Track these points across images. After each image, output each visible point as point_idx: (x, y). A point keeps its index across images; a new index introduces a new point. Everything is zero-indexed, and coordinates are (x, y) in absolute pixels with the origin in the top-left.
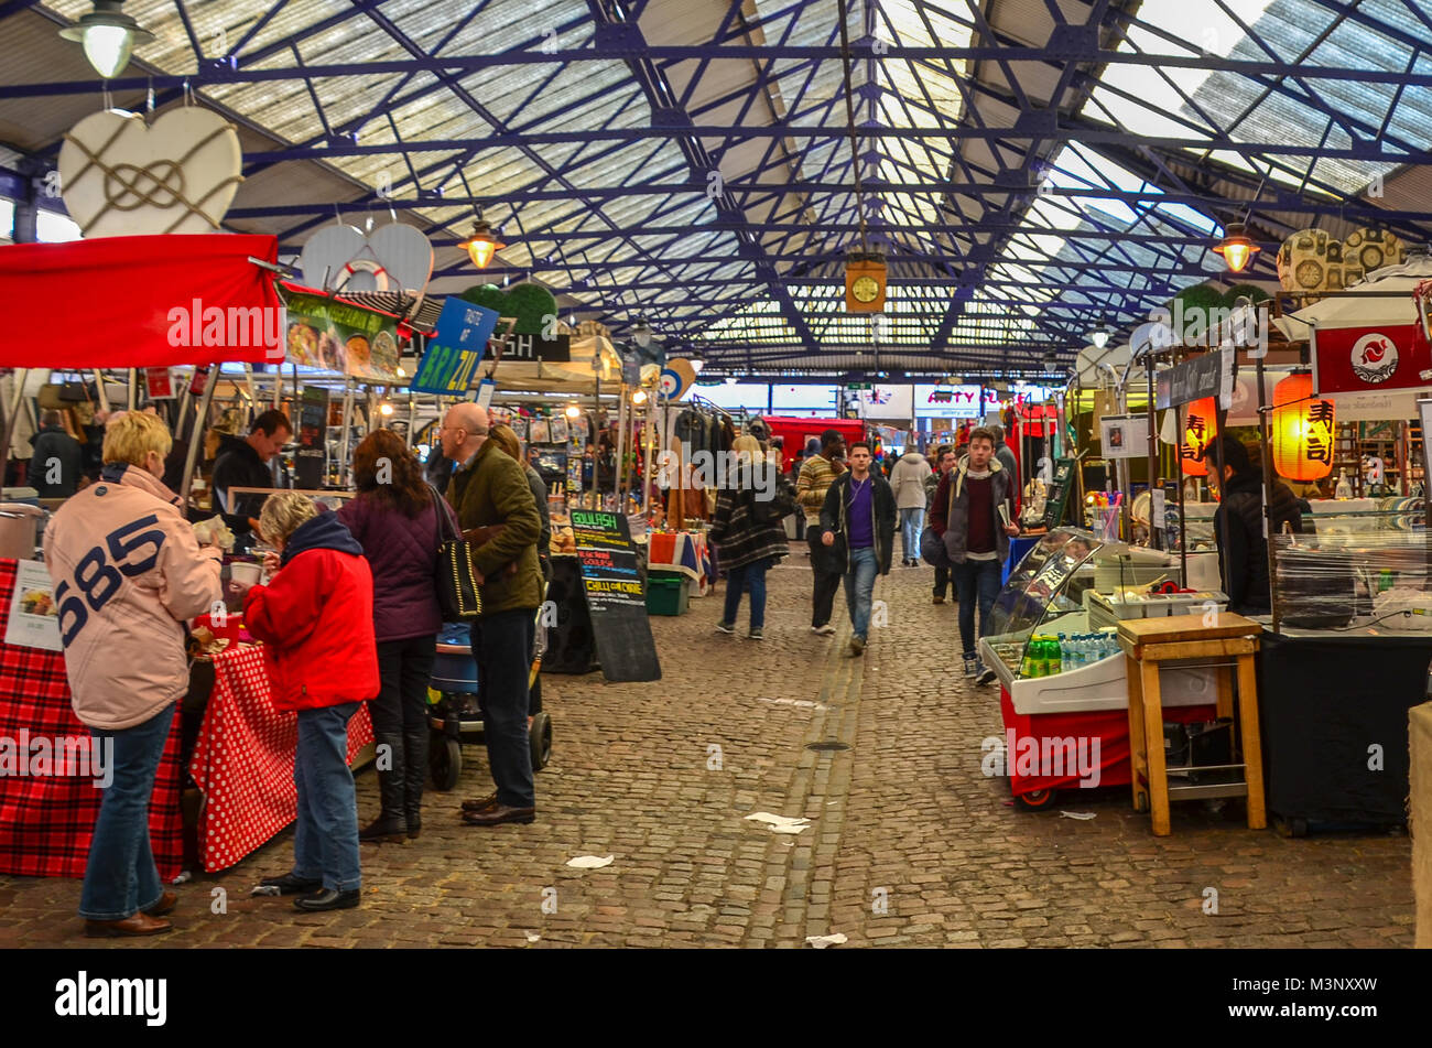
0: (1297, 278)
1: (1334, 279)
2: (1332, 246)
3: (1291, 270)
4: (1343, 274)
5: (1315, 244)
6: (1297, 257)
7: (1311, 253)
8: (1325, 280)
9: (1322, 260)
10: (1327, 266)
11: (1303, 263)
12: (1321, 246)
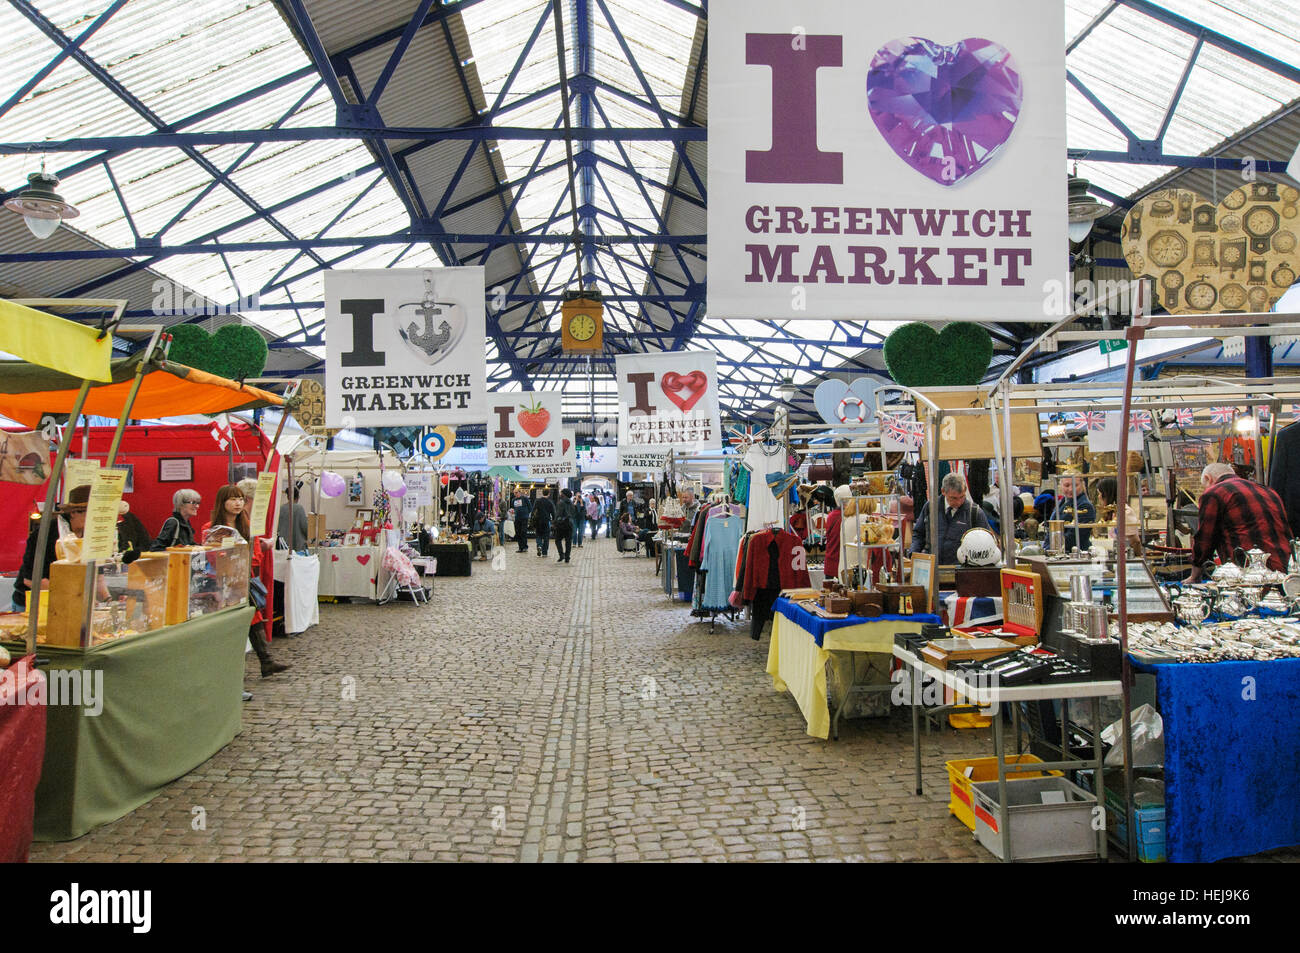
0: (1150, 255)
1: (1205, 253)
2: (1199, 211)
3: (1141, 245)
4: (1217, 244)
5: (1176, 209)
6: (1149, 227)
7: (1170, 221)
8: (1190, 255)
9: (1186, 230)
10: (1192, 237)
11: (1158, 235)
12: (1185, 210)
